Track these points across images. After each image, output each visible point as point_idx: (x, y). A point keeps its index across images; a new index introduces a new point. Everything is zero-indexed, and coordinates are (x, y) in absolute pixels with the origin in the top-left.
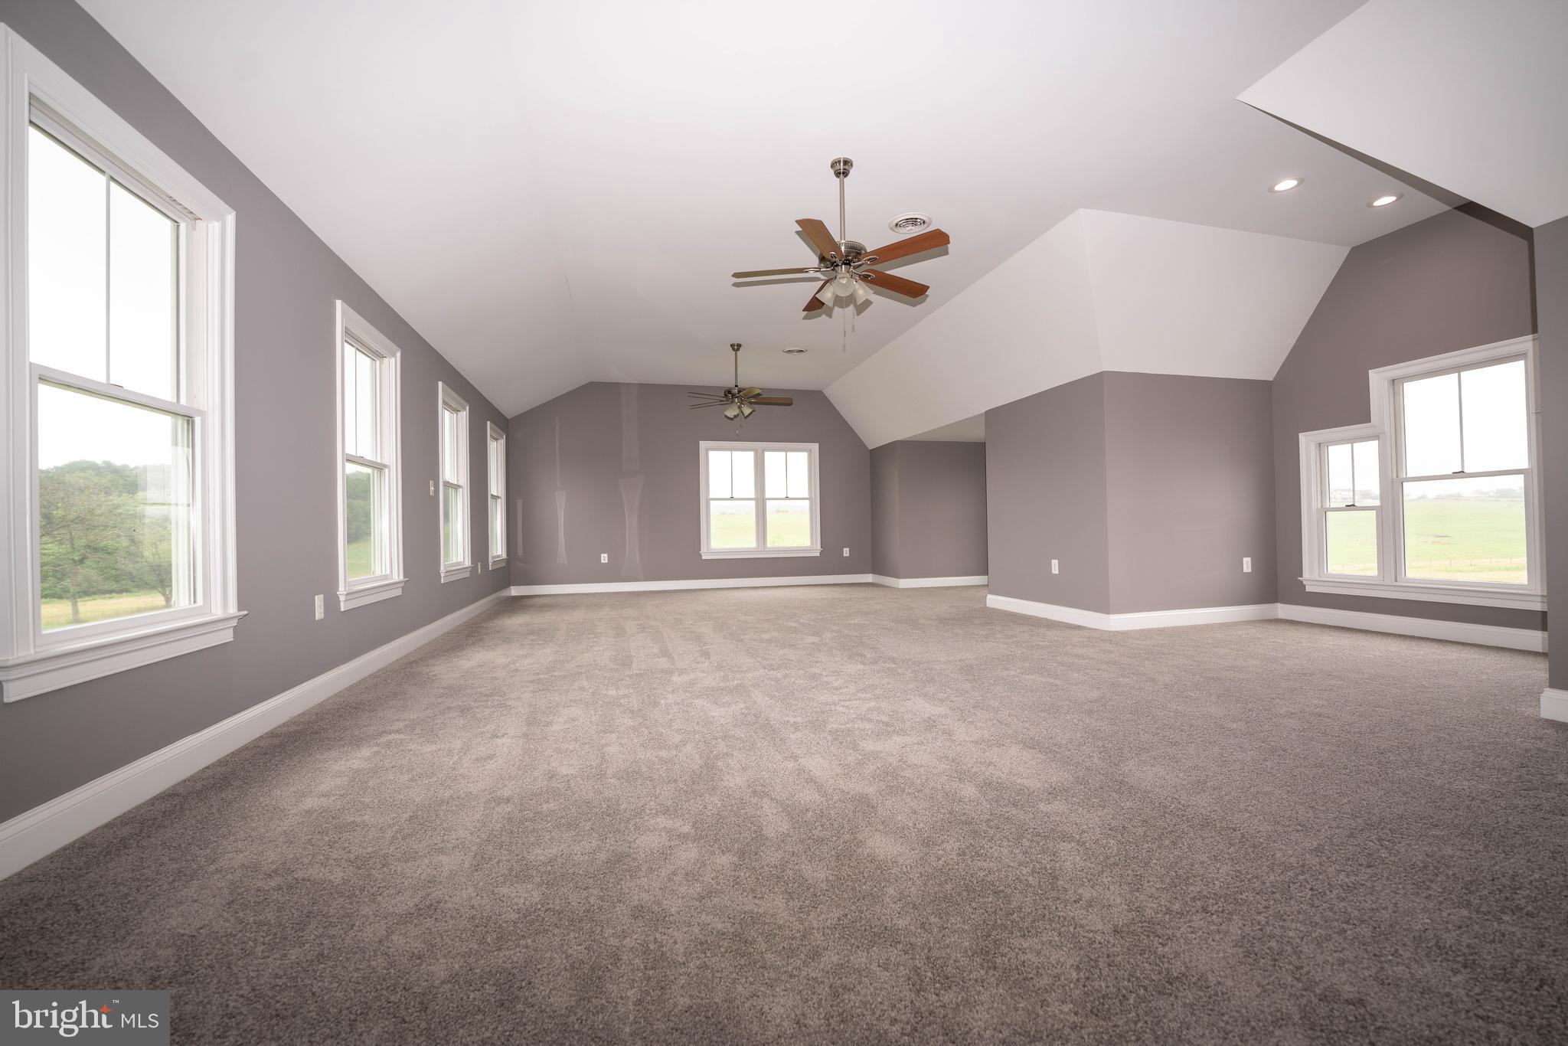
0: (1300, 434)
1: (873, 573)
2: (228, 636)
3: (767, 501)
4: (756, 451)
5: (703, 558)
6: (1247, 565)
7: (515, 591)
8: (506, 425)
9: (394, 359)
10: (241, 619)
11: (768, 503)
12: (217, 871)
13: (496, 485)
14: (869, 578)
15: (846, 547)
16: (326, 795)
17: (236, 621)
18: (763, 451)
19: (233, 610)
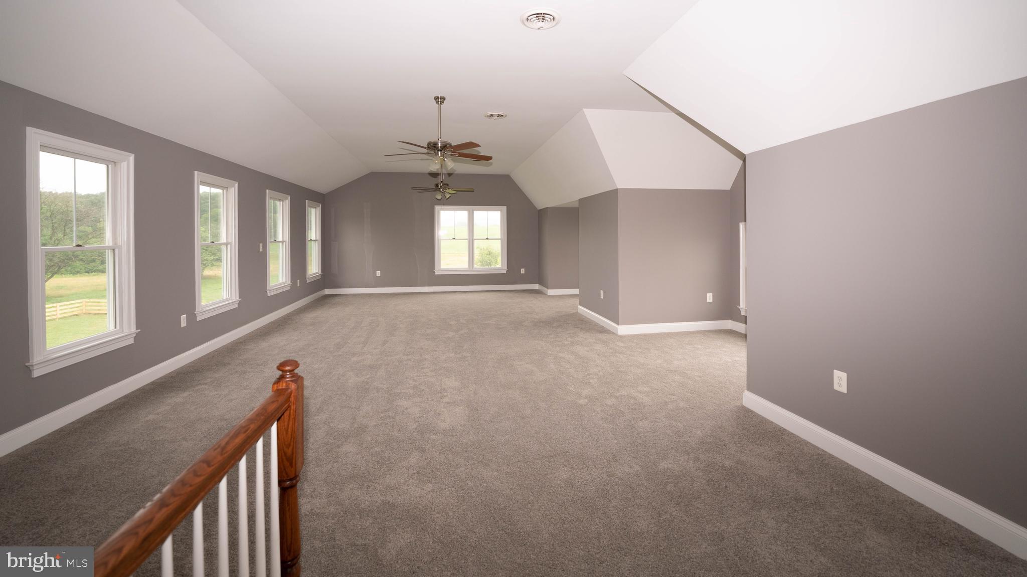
0: (740, 223)
1: (539, 284)
2: (131, 341)
3: (475, 241)
4: (469, 211)
5: (436, 274)
6: (710, 297)
7: (327, 292)
8: (322, 199)
9: (233, 188)
10: (137, 334)
11: (476, 242)
12: (104, 443)
13: (314, 232)
14: (536, 287)
15: (522, 268)
16: (158, 414)
17: (135, 334)
18: (473, 211)
19: (133, 329)
